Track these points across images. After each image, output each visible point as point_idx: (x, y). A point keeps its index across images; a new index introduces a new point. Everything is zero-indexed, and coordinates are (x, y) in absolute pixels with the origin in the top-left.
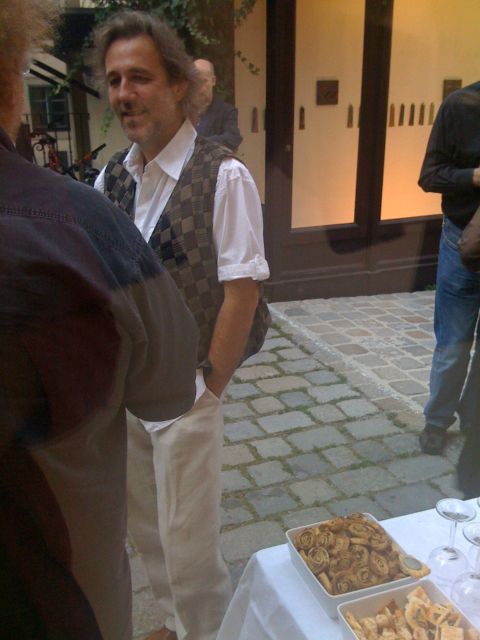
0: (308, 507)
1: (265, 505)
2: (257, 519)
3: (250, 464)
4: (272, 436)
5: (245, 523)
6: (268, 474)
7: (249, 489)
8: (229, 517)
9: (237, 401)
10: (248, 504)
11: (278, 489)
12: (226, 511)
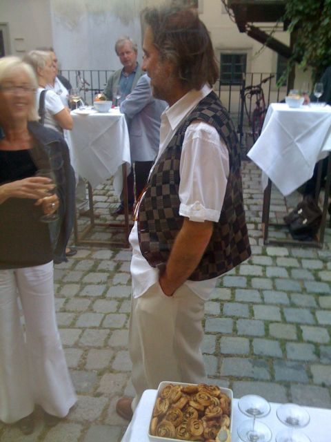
0: (316, 385)
1: (283, 373)
2: (272, 380)
3: (292, 341)
4: (321, 326)
5: (262, 380)
6: (299, 352)
7: (279, 358)
8: (253, 372)
9: (310, 294)
10: (272, 368)
11: (300, 365)
12: (253, 367)
